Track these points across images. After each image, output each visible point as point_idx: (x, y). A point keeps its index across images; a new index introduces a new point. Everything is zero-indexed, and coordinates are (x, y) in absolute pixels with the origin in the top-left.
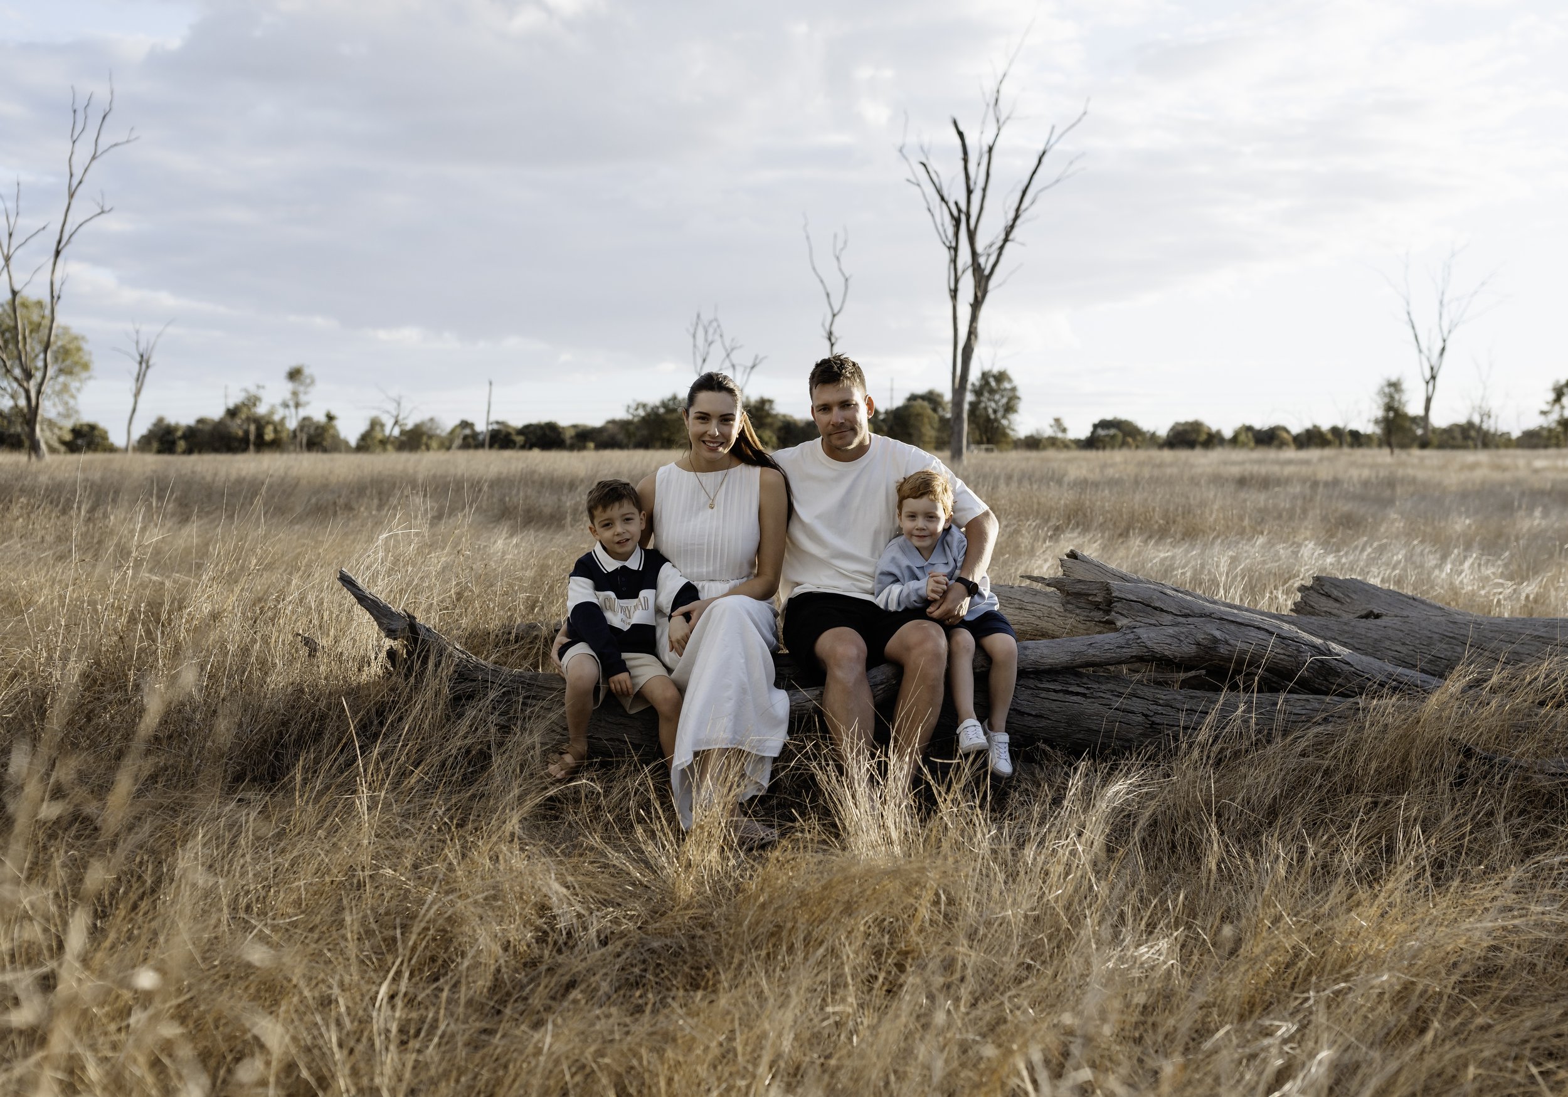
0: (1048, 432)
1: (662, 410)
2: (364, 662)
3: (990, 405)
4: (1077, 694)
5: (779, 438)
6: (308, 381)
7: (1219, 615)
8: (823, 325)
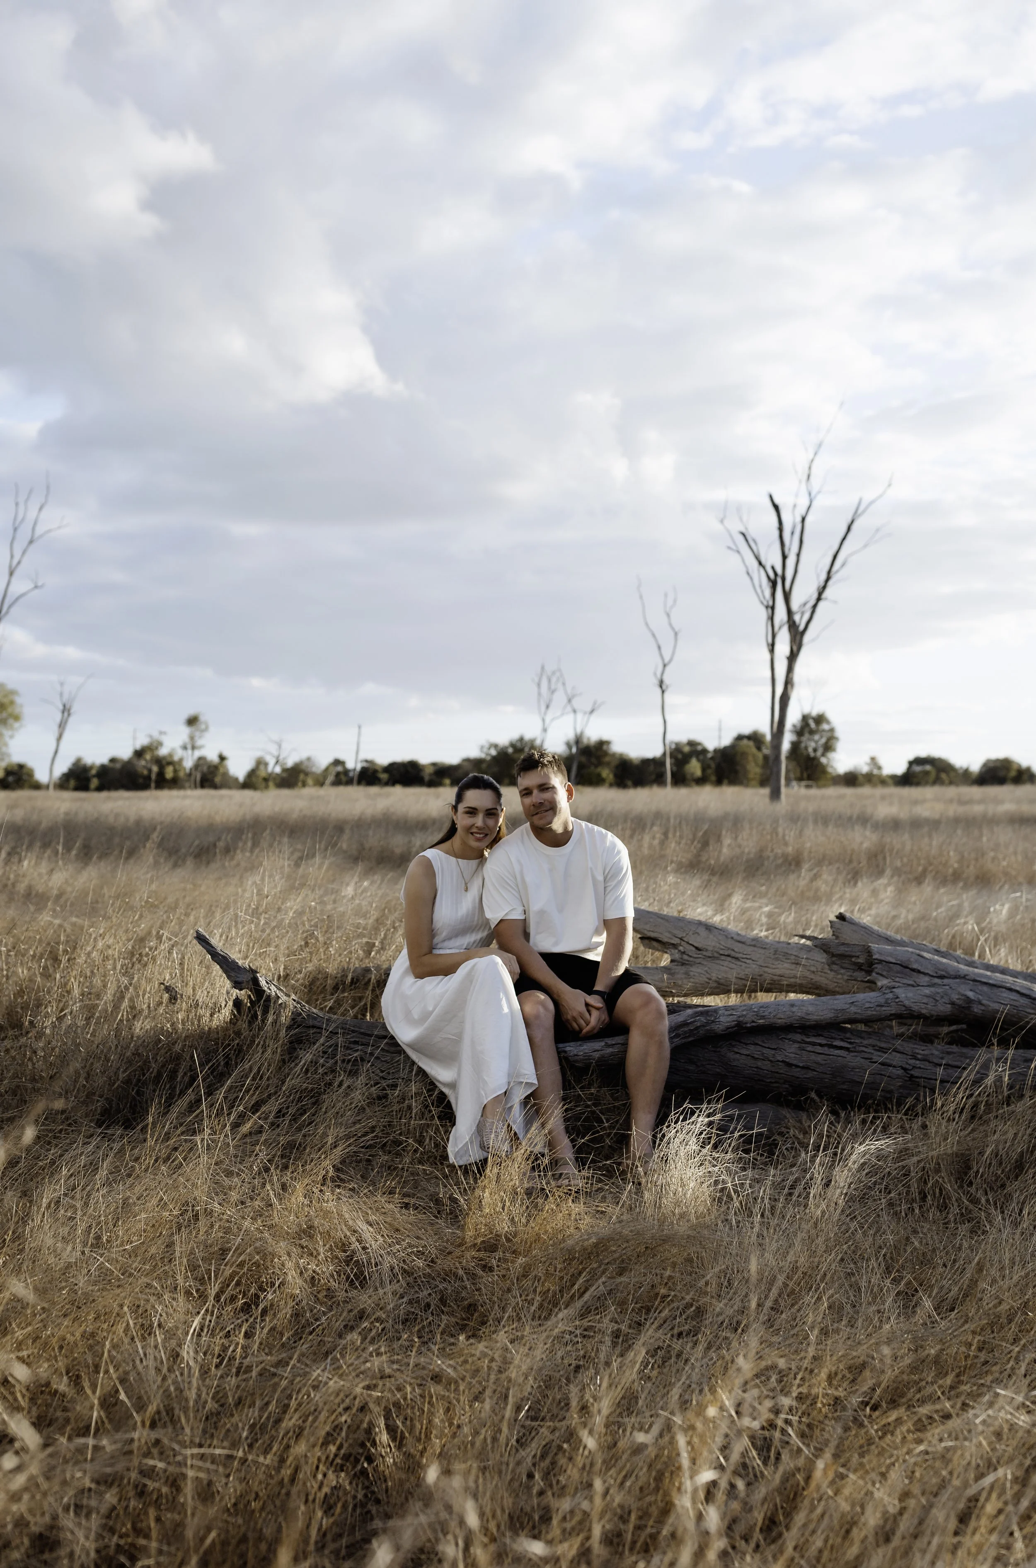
0: (865, 769)
1: (510, 750)
2: (215, 1009)
3: (811, 745)
4: (841, 1048)
5: (616, 776)
6: (203, 727)
7: (973, 977)
8: (655, 674)
